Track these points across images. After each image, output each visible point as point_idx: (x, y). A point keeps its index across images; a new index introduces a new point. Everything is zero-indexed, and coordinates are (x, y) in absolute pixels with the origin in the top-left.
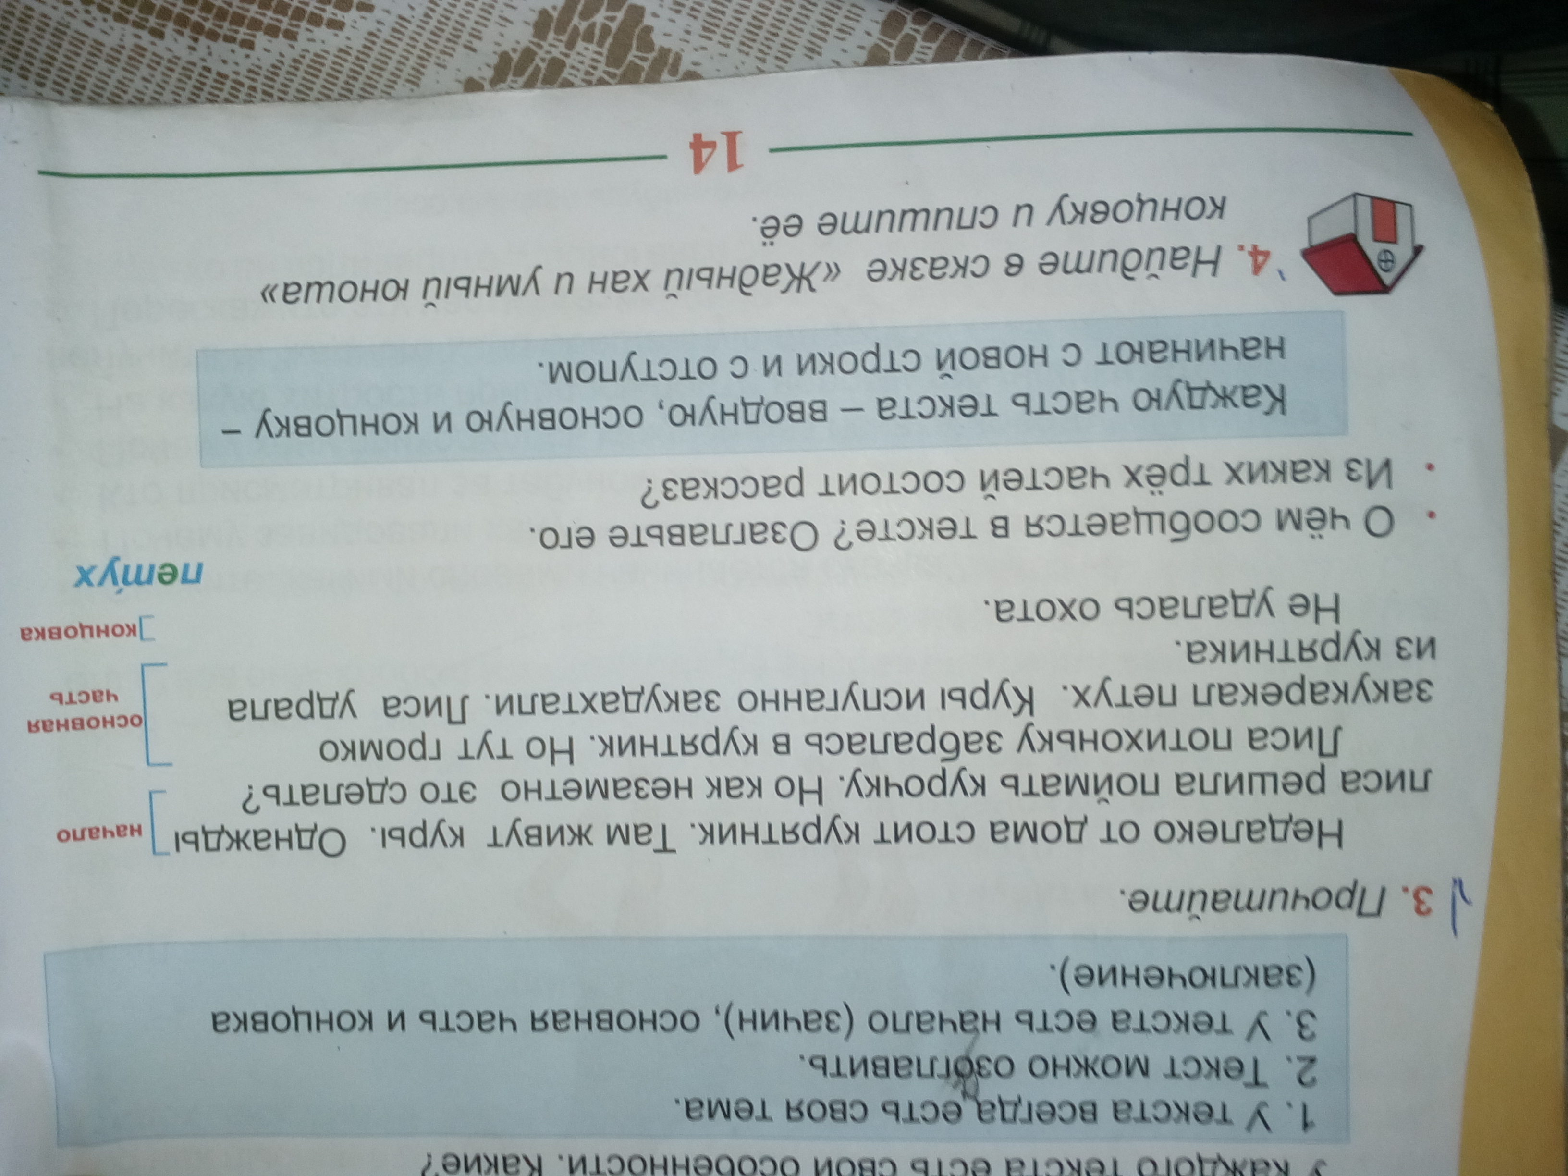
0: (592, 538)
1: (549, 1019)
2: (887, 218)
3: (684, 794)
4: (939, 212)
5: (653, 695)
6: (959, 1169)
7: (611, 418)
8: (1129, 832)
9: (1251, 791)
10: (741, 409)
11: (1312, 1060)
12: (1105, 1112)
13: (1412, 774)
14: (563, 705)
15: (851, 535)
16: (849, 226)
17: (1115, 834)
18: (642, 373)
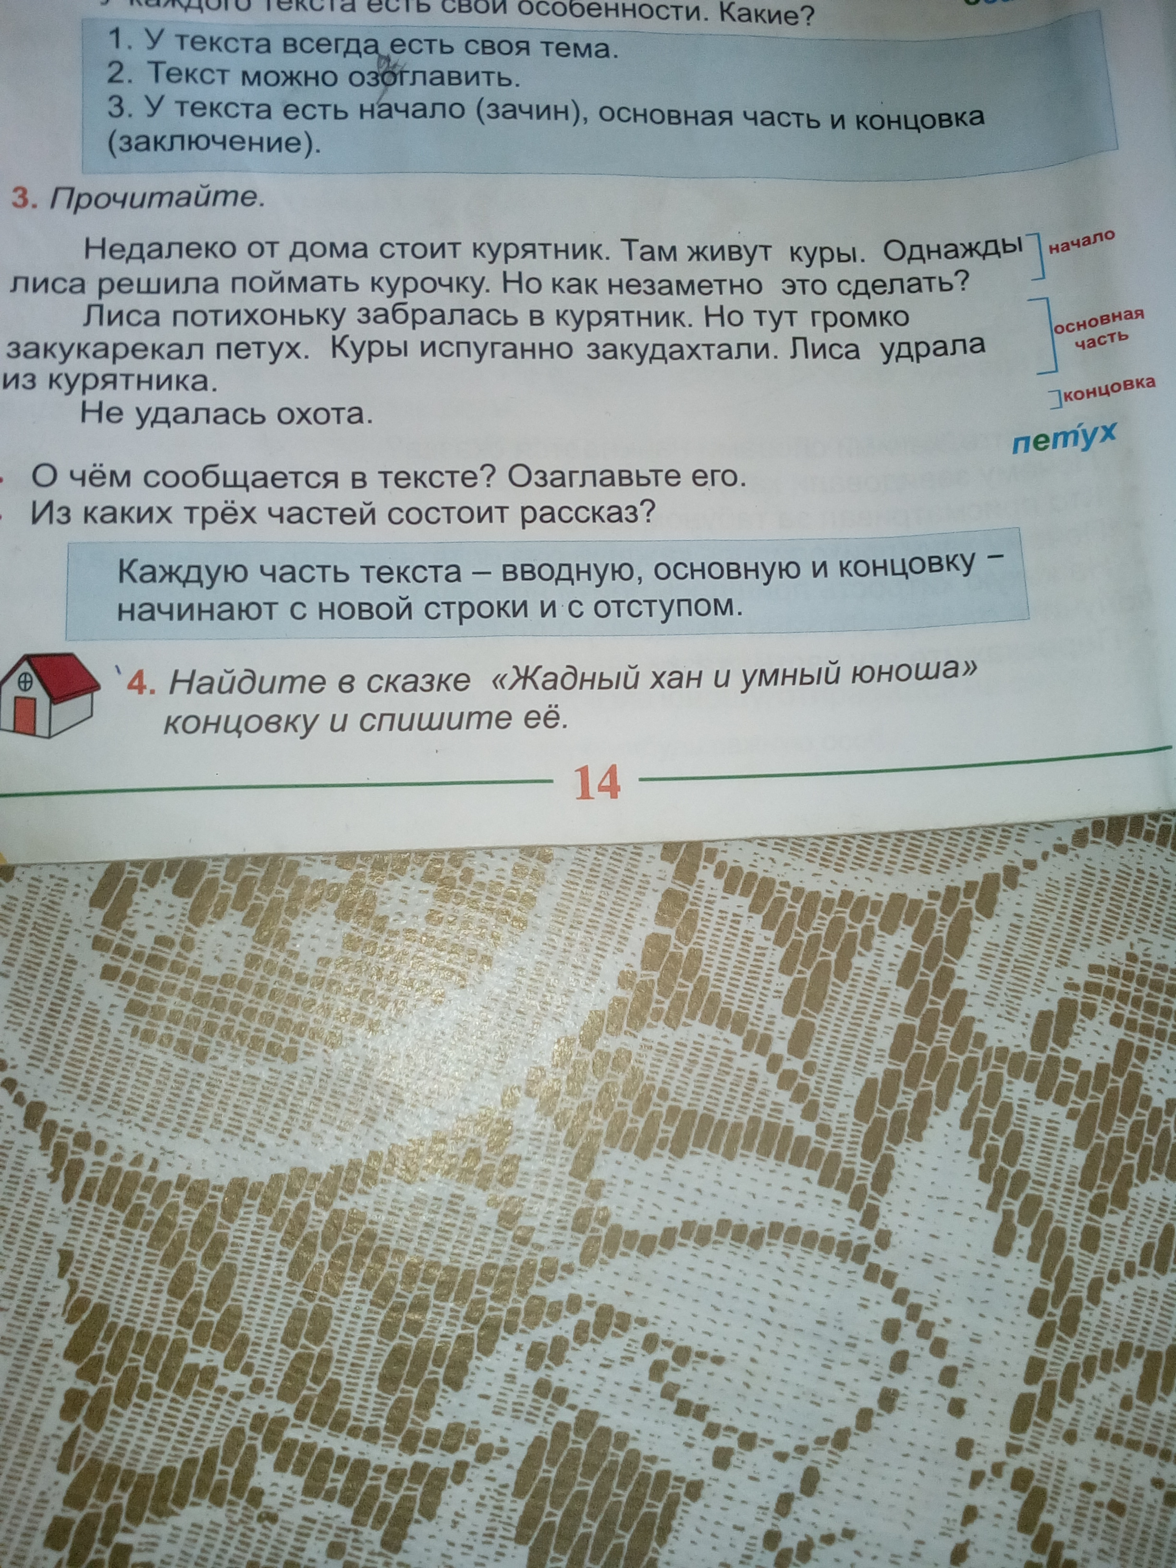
0: (694, 478)
1: (718, 120)
2: (454, 723)
3: (615, 282)
4: (410, 728)
5: (642, 357)
6: (393, 5)
7: (681, 572)
8: (256, 250)
9: (159, 281)
10: (574, 576)
11: (111, 80)
12: (277, 45)
13: (26, 289)
14: (714, 351)
15: (482, 476)
16: (486, 718)
17: (267, 248)
18: (656, 606)
